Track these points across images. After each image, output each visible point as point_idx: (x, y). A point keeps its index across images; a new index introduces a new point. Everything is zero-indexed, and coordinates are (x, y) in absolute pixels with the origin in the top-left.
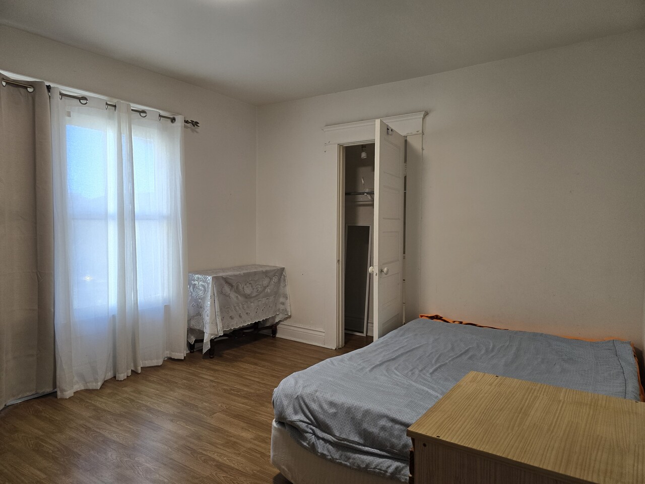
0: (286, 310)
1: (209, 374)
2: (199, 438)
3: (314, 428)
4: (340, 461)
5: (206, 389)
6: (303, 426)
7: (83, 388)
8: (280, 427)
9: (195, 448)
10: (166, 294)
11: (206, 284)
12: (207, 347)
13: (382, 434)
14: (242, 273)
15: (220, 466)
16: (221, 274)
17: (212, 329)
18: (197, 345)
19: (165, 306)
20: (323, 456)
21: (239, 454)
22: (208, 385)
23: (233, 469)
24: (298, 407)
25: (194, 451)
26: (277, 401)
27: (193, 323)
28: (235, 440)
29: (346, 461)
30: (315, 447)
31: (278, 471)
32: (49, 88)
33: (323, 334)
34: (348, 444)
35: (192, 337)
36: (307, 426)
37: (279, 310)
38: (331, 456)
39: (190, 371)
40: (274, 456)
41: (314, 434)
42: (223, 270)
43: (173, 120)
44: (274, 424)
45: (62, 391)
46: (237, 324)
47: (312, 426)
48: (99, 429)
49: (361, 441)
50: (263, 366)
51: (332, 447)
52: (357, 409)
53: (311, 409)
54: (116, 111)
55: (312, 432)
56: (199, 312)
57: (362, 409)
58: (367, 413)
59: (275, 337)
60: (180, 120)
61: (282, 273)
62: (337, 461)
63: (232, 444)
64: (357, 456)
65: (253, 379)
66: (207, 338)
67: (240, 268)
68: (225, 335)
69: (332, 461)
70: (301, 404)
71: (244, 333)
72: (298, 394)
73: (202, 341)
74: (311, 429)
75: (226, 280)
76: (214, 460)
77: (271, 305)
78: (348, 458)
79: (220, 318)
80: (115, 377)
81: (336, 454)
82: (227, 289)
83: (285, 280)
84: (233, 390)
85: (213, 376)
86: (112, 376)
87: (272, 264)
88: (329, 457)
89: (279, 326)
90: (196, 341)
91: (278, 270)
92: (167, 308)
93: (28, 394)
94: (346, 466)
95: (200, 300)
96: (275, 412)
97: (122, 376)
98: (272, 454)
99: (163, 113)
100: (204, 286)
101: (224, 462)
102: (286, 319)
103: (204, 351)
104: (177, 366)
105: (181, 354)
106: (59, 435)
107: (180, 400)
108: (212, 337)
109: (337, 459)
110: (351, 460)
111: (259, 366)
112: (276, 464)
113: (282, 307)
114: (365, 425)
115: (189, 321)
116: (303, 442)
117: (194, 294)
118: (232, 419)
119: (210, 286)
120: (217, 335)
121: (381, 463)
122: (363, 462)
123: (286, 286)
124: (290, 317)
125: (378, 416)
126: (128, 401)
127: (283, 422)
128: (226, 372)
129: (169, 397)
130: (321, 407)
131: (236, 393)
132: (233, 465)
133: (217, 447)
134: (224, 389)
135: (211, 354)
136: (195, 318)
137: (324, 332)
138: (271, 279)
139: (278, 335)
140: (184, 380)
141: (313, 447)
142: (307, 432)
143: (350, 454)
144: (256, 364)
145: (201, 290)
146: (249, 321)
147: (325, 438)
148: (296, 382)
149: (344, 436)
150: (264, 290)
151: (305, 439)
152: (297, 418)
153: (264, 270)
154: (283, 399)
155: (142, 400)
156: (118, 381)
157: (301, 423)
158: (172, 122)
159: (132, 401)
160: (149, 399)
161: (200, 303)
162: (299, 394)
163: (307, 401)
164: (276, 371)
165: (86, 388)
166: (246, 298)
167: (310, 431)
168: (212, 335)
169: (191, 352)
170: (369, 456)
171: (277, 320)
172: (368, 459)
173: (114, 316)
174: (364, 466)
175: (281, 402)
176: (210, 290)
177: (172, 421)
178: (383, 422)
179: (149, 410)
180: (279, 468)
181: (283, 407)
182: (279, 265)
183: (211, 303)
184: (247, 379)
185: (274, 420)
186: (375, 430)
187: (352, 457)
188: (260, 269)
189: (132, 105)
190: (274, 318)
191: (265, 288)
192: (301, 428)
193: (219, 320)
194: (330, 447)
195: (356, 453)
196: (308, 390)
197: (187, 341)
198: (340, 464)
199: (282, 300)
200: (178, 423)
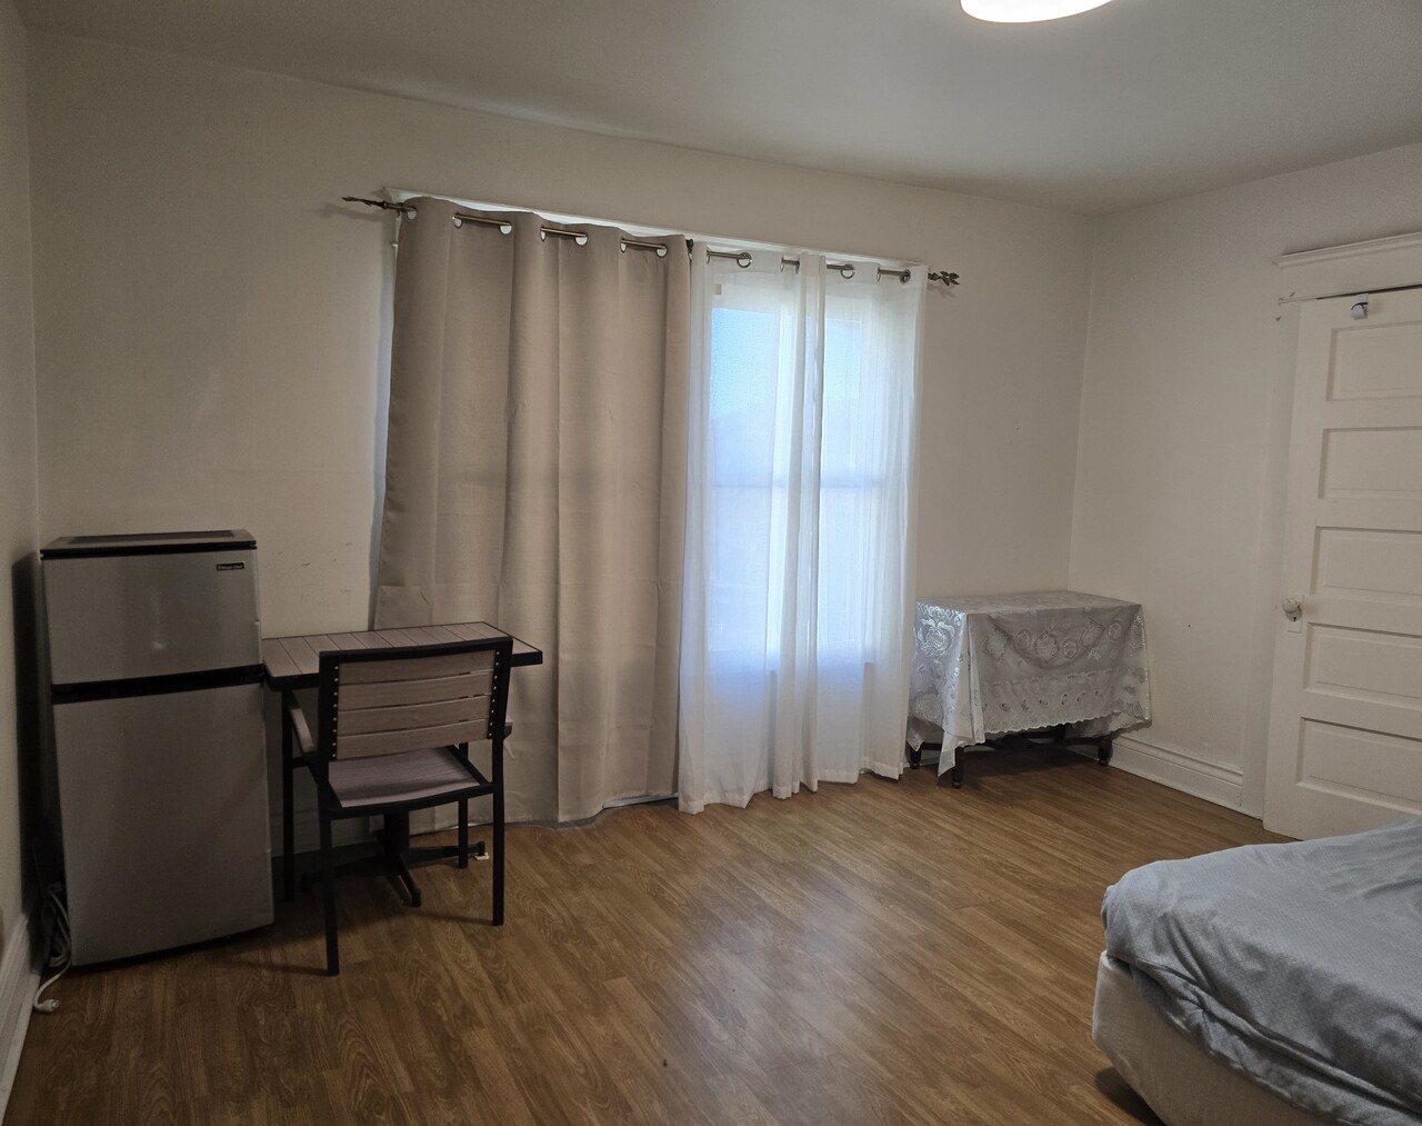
0: (1138, 707)
1: (950, 820)
2: (933, 948)
3: (1202, 993)
4: (1264, 1082)
5: (947, 852)
6: (1177, 982)
7: (718, 801)
8: (1118, 971)
9: (927, 965)
10: (869, 642)
11: (951, 626)
12: (947, 762)
13: (1385, 1050)
14: (1034, 609)
15: (978, 1016)
16: (986, 610)
17: (961, 727)
18: (925, 755)
19: (866, 664)
20: (1221, 1060)
21: (1021, 1004)
22: (949, 843)
23: (1006, 1028)
24: (1164, 939)
25: (924, 972)
26: (1113, 913)
27: (920, 707)
28: (1009, 971)
29: (1281, 1087)
30: (1202, 1035)
31: (1107, 1063)
32: (690, 244)
33: (1240, 780)
34: (1290, 1049)
35: (917, 736)
36: (1185, 986)
37: (1120, 703)
38: (1242, 1064)
39: (912, 807)
40: (1101, 1028)
41: (1202, 1005)
42: (992, 599)
43: (905, 276)
44: (1104, 960)
45: (687, 799)
46: (1015, 723)
47: (1197, 989)
48: (750, 882)
49: (1326, 1053)
50: (1077, 829)
51: (1245, 1046)
52: (1320, 977)
53: (1199, 949)
54: (800, 273)
55: (1196, 1000)
56: (934, 686)
57: (1334, 981)
58: (1346, 992)
59: (1106, 765)
60: (919, 275)
61: (1134, 618)
62: (1258, 1079)
63: (1005, 979)
64: (1310, 1081)
65: (1049, 850)
66: (949, 745)
67: (1030, 596)
68: (988, 742)
69: (1245, 1076)
70: (1172, 932)
71: (1031, 745)
72: (1165, 910)
73: (938, 747)
74: (1194, 993)
75: (998, 625)
76: (965, 1000)
77: (1100, 691)
78: (1289, 1082)
79: (980, 706)
80: (771, 790)
81: (1257, 1066)
82: (997, 643)
83: (1140, 634)
84: (1006, 867)
85: (961, 828)
86: (766, 788)
87: (1108, 594)
88: (1237, 1066)
89: (1118, 743)
90: (924, 746)
91: (1122, 609)
92: (869, 668)
93: (637, 794)
94: (1279, 1096)
95: (937, 662)
96: (1107, 935)
97: (784, 791)
98: (1095, 1022)
99: (885, 264)
100: (945, 632)
101: (988, 1011)
102: (1137, 727)
103: (942, 769)
104: (885, 792)
105: (895, 767)
106: (686, 877)
107: (894, 862)
108: (961, 743)
109: (1257, 1075)
110: (1294, 1088)
111: (1066, 826)
112: (1104, 1046)
113: (1127, 698)
114: (1339, 1020)
115: (912, 701)
116: (1173, 1018)
117: (925, 647)
118: (1002, 928)
119: (961, 633)
120: (969, 740)
121: (1376, 1114)
122: (1326, 1099)
123: (1141, 647)
124: (1148, 724)
125: (1376, 1005)
126: (797, 843)
127: (1124, 960)
128: (989, 823)
129: (871, 851)
130: (1223, 950)
131: (1011, 873)
132: (1006, 1022)
133: (971, 976)
134: (985, 860)
135: (955, 778)
136: (926, 696)
137: (1241, 775)
138: (1103, 629)
139: (1113, 763)
140: (901, 822)
141: (1197, 1036)
142: (1186, 998)
143: (1289, 1072)
144: (1057, 820)
145: (940, 640)
146: (1044, 720)
147: (1230, 1021)
148: (1163, 885)
149: (1279, 1029)
150: (1084, 653)
151: (1179, 1012)
152: (1162, 961)
153: (1088, 605)
154: (1129, 912)
155: (821, 847)
156: (776, 798)
157: (1171, 975)
158: (903, 280)
159: (803, 843)
160: (835, 848)
161: (937, 666)
162: (1169, 909)
163: (1188, 930)
164: (1108, 845)
165: (723, 802)
166: (1041, 667)
167: (1193, 997)
168: (960, 738)
169: (912, 767)
170: (1343, 1091)
171: (1113, 727)
172: (1341, 1096)
173: (773, 674)
174: (1329, 1109)
175: (1124, 919)
176: (960, 643)
177: (879, 900)
178: (1390, 1024)
179: (835, 867)
180: (1113, 1057)
181: (1128, 929)
182: (1128, 597)
183: (961, 670)
184: (1037, 849)
185: (1105, 952)
186: (1367, 1037)
187: (1298, 1080)
188: (1077, 605)
189: (828, 255)
190: (1105, 720)
191: (1088, 648)
192: (1169, 986)
193: (977, 710)
194: (1241, 1045)
195: (1308, 1075)
196: (1193, 908)
197: (907, 742)
198: (1266, 1088)
199: (1128, 680)
200: (891, 907)
